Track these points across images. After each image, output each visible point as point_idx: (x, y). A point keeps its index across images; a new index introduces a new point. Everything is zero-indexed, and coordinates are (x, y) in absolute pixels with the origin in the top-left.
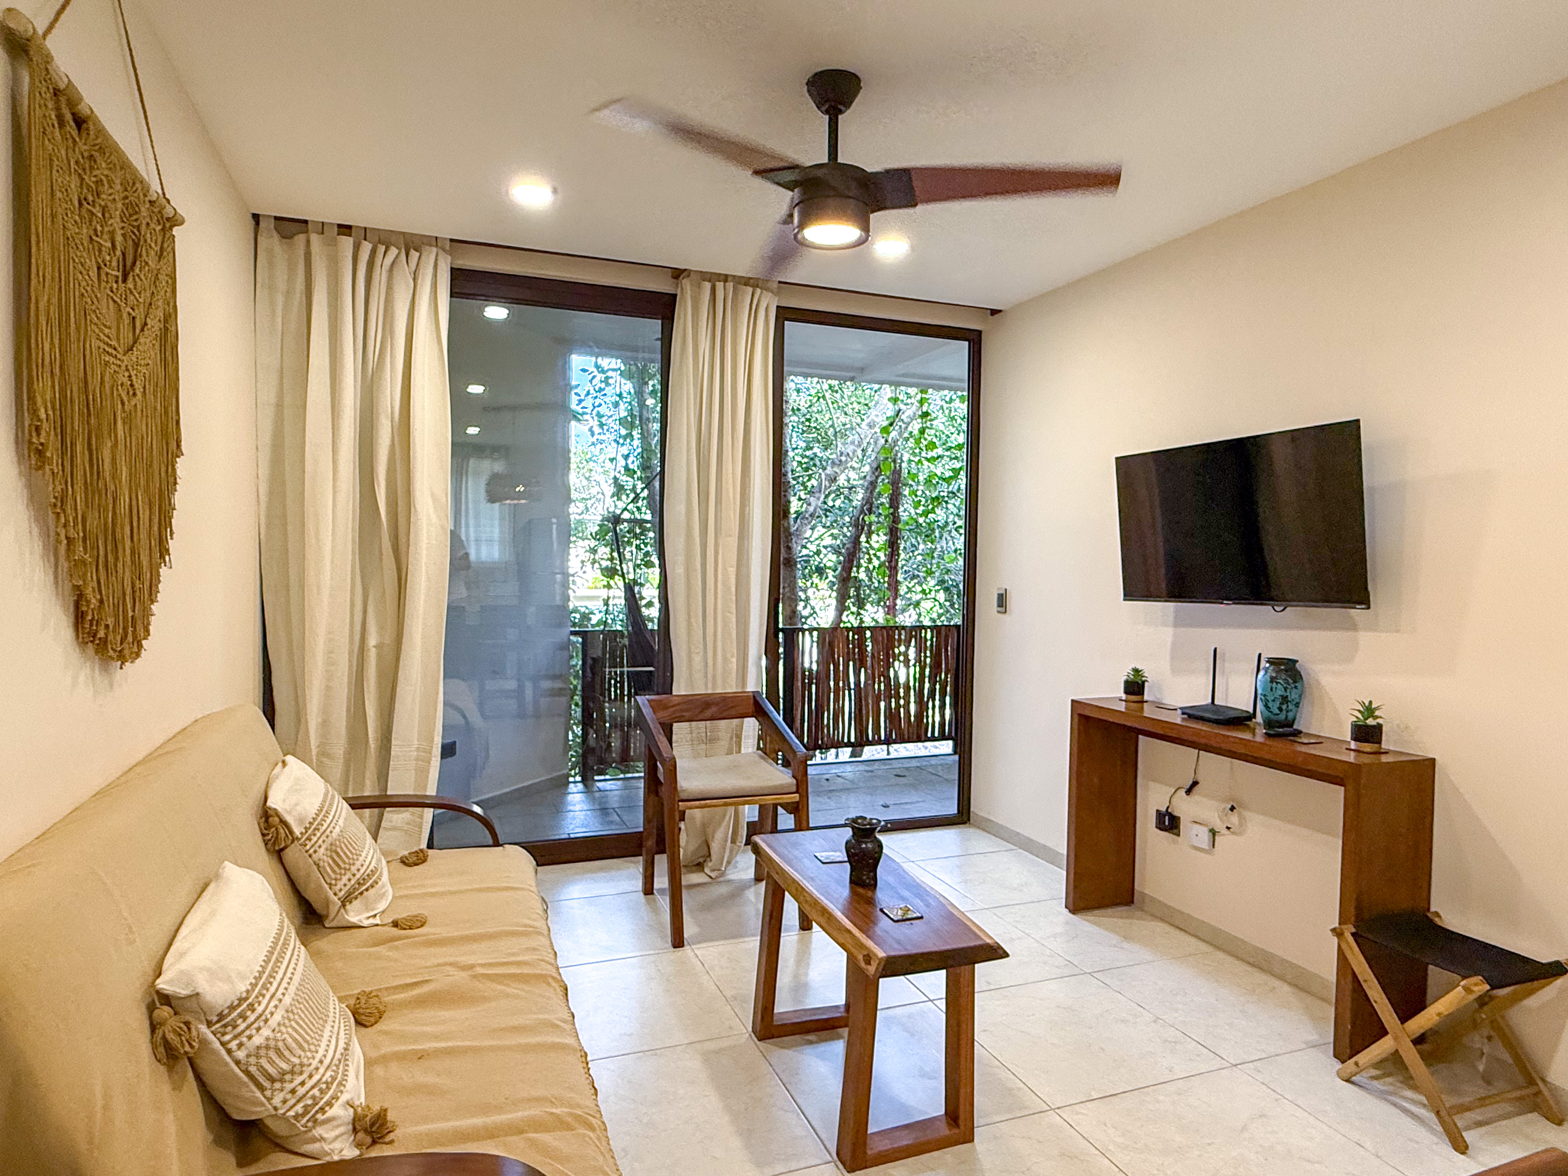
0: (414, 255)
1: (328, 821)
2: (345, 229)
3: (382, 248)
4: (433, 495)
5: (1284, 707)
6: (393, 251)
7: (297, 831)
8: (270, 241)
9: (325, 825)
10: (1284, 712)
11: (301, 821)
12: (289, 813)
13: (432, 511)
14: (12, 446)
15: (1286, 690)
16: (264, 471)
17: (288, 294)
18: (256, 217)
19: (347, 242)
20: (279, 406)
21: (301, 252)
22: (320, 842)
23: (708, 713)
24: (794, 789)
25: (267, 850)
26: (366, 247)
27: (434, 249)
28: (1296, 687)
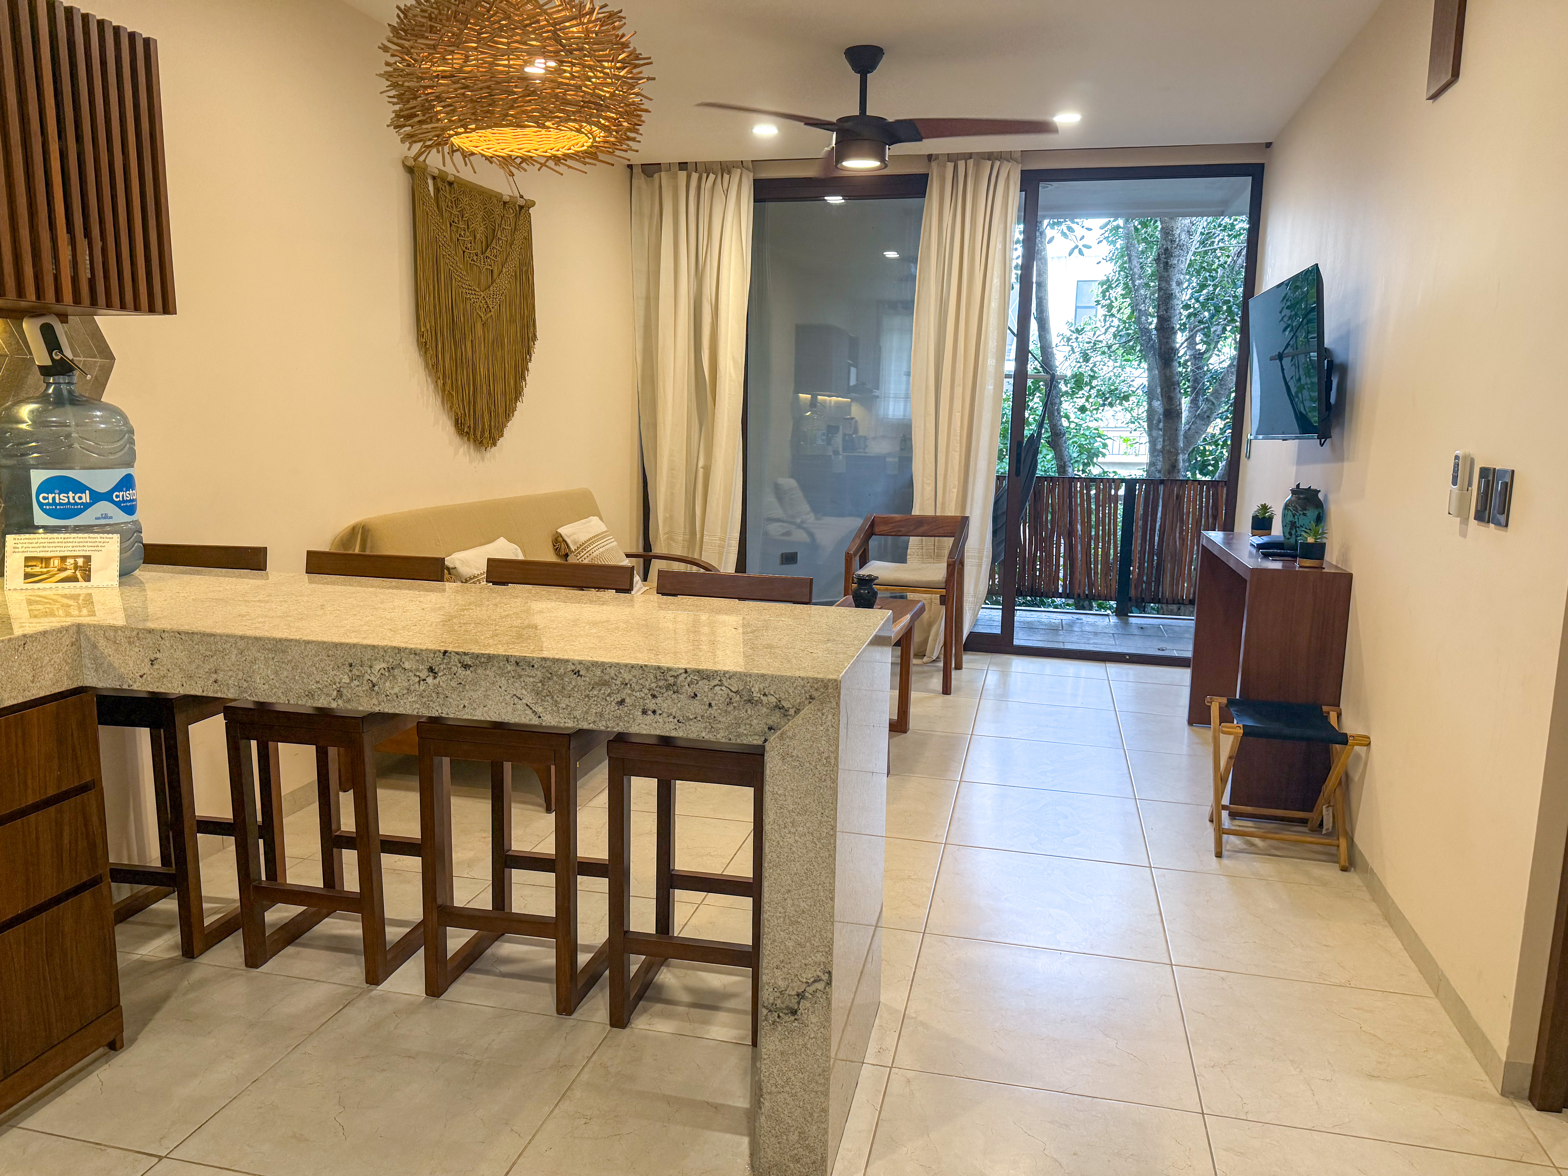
0: (726, 176)
1: (592, 547)
2: (683, 166)
3: (705, 175)
4: (733, 358)
5: (1293, 532)
6: (712, 177)
7: (573, 548)
8: (640, 181)
9: (590, 548)
10: (1294, 536)
11: (575, 543)
12: (569, 537)
13: (732, 371)
14: (415, 343)
15: (1294, 516)
16: (639, 345)
17: (651, 217)
18: (630, 167)
19: (683, 175)
20: (648, 298)
21: (657, 186)
22: (586, 556)
23: (921, 530)
24: (943, 585)
25: (557, 554)
26: (695, 176)
27: (739, 170)
28: (1304, 514)
